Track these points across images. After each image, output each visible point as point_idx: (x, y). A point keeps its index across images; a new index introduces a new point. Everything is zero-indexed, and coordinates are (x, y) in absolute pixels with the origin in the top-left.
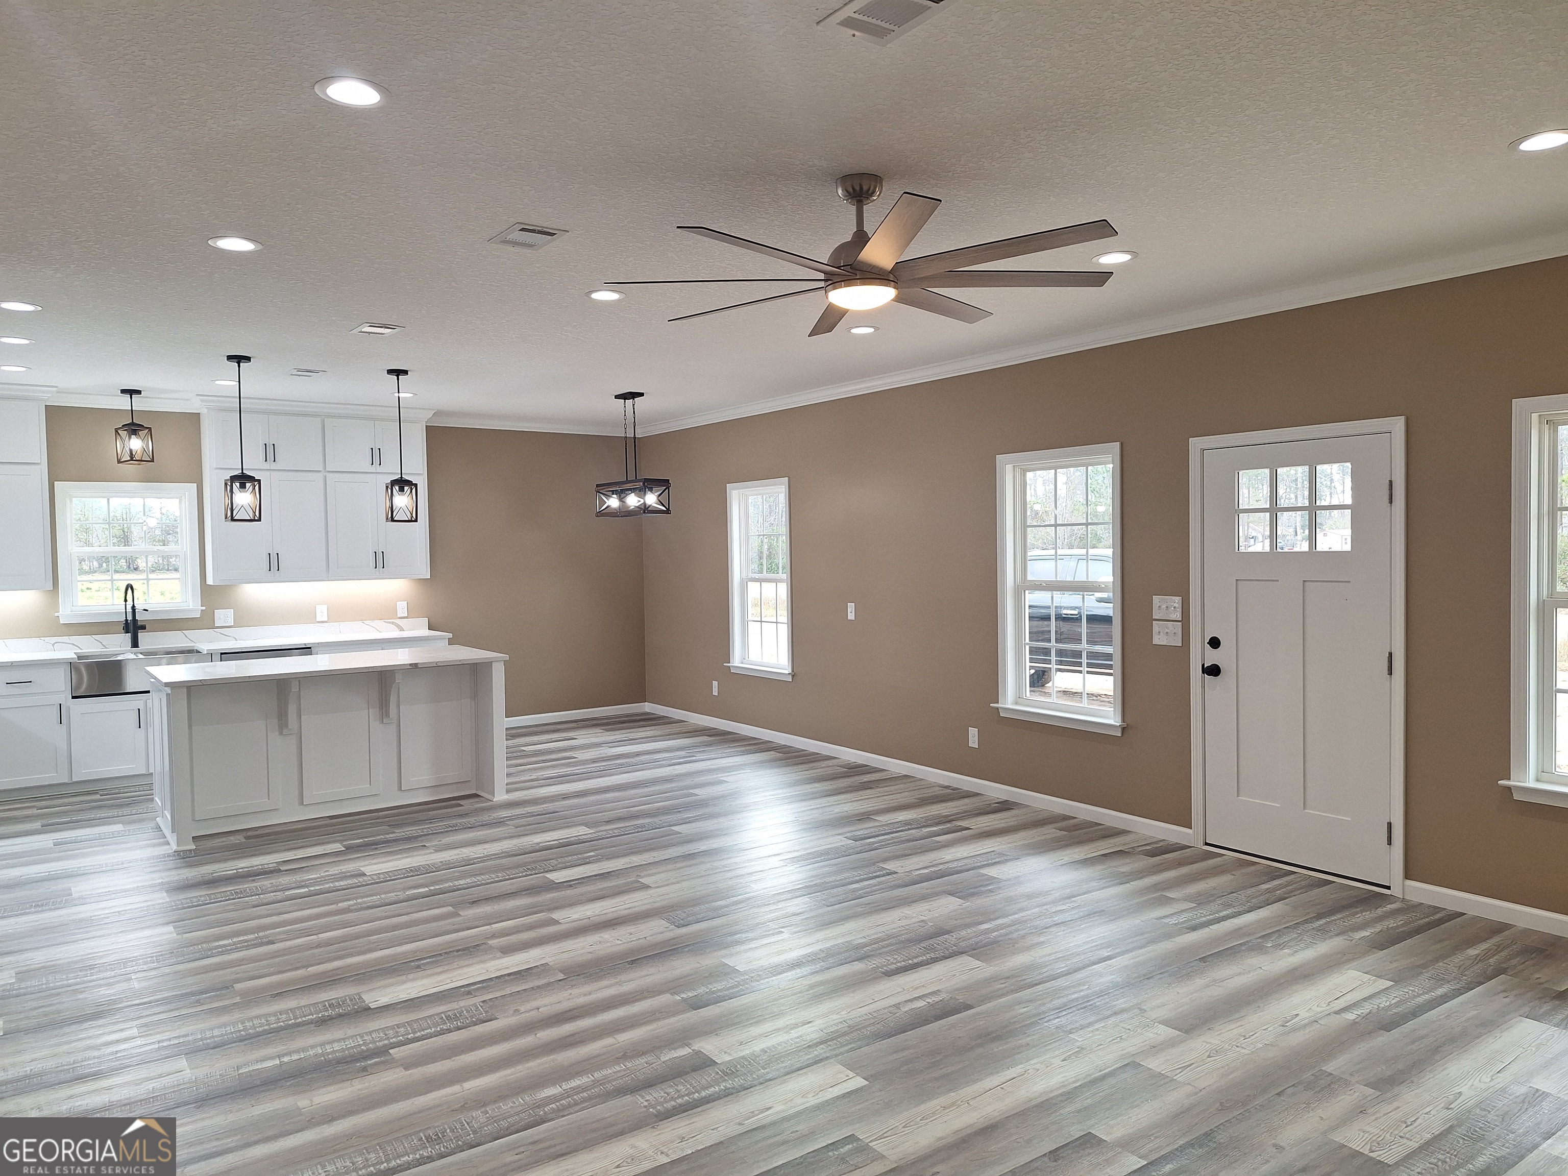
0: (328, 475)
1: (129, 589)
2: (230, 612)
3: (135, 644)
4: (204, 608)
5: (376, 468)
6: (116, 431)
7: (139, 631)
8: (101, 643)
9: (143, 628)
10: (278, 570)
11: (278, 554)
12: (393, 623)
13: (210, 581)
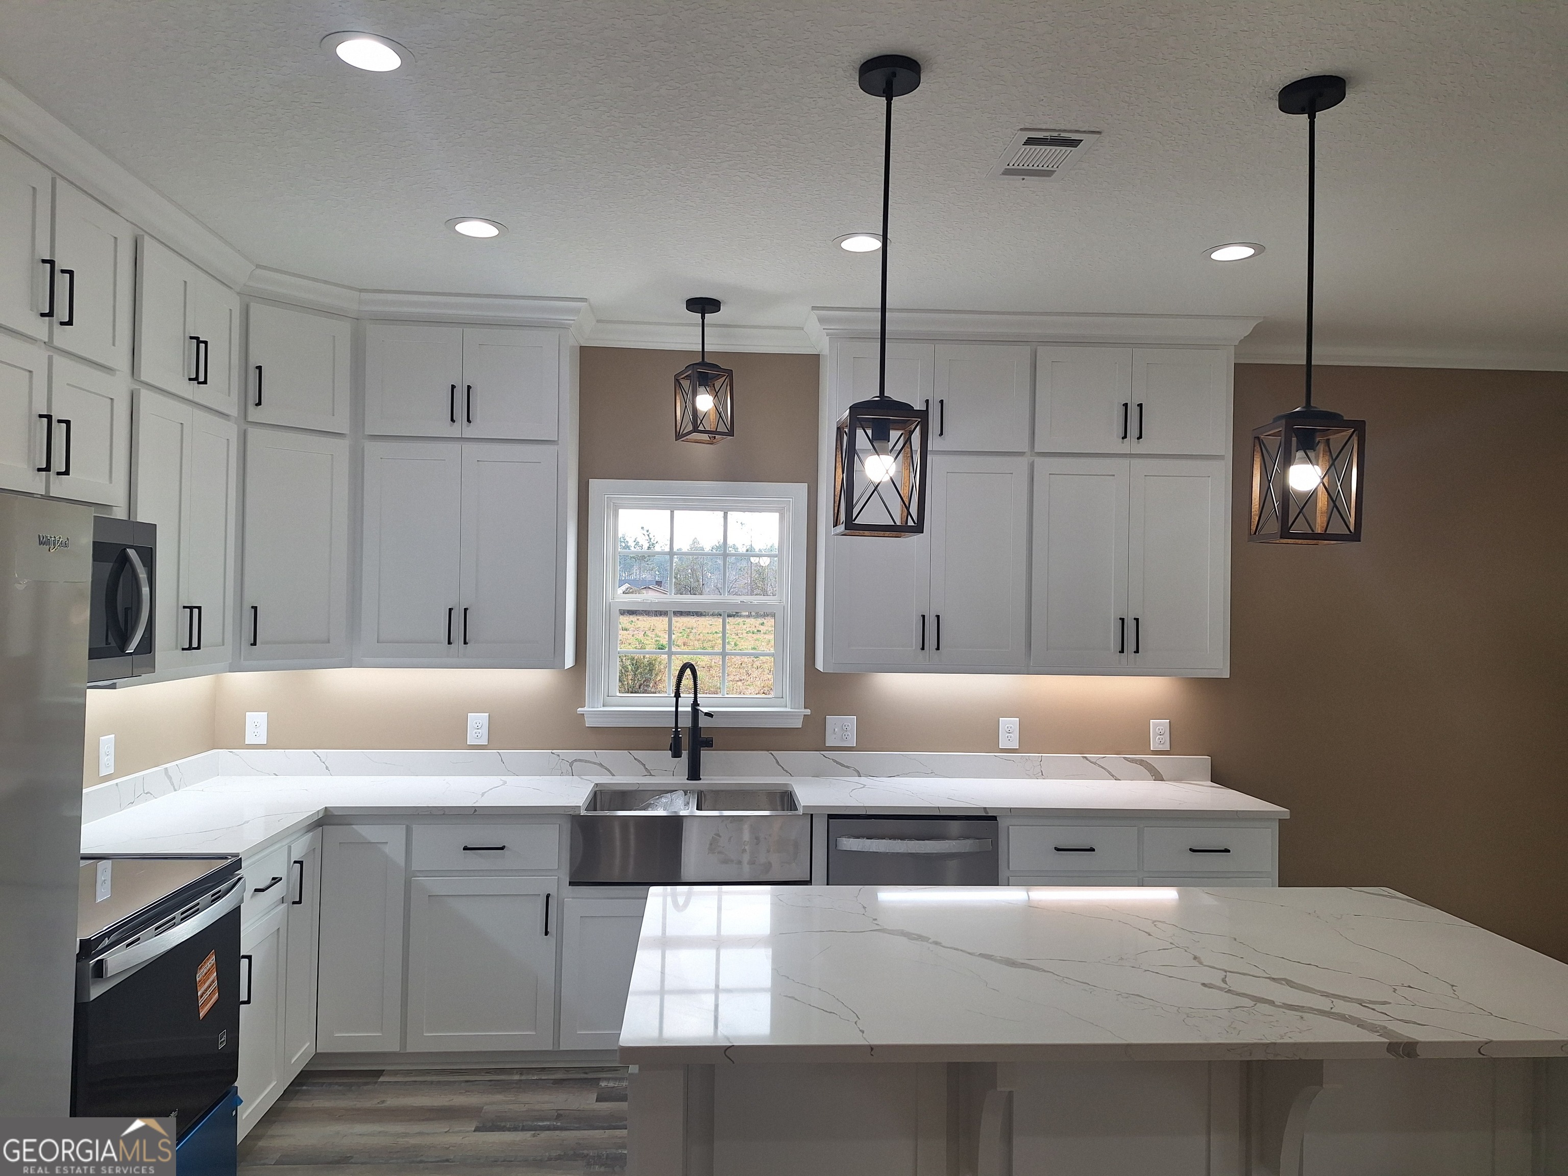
0: (1038, 461)
1: (688, 671)
2: (851, 721)
3: (694, 773)
4: (808, 712)
5: (1131, 445)
6: (677, 381)
7: (702, 748)
8: (644, 765)
9: (708, 744)
10: (938, 649)
11: (938, 617)
12: (1141, 762)
13: (820, 665)
